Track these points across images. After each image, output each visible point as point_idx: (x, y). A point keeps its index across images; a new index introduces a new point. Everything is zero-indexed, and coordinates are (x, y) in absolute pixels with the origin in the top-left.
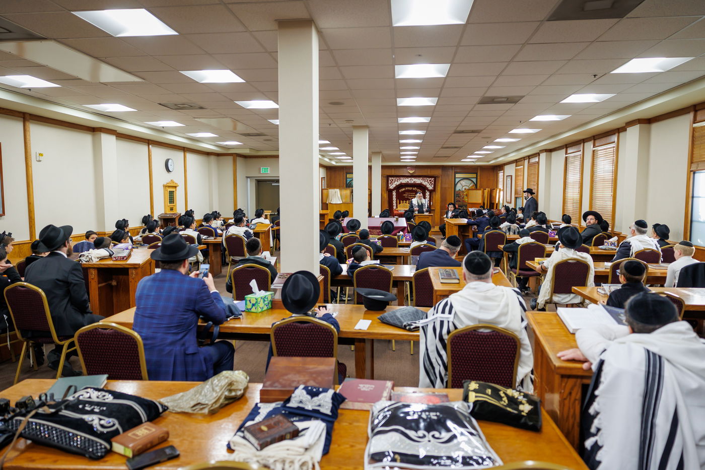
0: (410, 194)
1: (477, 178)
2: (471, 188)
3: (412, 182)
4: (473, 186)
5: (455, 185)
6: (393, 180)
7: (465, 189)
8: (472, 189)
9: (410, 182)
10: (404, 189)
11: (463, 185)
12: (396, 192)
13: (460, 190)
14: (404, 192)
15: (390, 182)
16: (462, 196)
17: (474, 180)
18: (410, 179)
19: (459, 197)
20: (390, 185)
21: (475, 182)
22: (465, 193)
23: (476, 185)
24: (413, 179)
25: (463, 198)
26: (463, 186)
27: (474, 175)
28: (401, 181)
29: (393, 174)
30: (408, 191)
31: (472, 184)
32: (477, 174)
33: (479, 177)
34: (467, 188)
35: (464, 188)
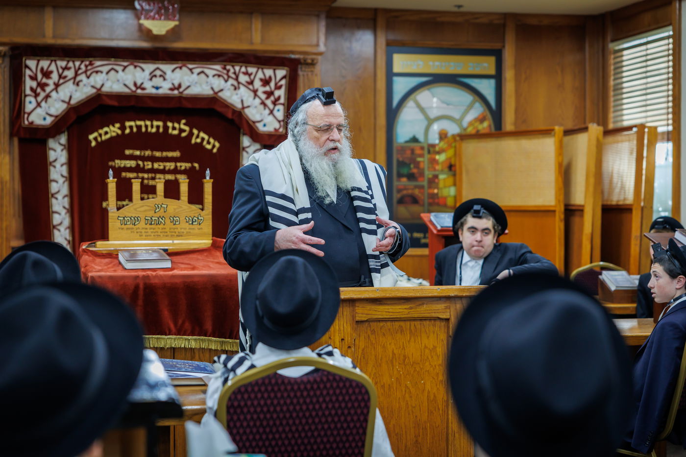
0: (153, 159)
1: (498, 77)
2: (470, 130)
3: (165, 88)
4: (481, 120)
5: (392, 114)
6: (47, 74)
7: (443, 136)
8: (479, 136)
9: (150, 90)
10: (113, 130)
11: (433, 114)
12: (70, 148)
13: (415, 140)
14: (115, 147)
15: (29, 84)
16: (428, 174)
17: (487, 88)
18: (149, 67)
19: (411, 177)
20: (30, 104)
21: (491, 99)
22: (441, 158)
23: (496, 114)
24: (167, 68)
25: (433, 182)
26: (430, 122)
27: (487, 64)
28: (97, 80)
29: (49, 40)
30: (141, 140)
31: (478, 110)
32: (498, 54)
33: (509, 74)
34: (453, 129)
35: (436, 127)
